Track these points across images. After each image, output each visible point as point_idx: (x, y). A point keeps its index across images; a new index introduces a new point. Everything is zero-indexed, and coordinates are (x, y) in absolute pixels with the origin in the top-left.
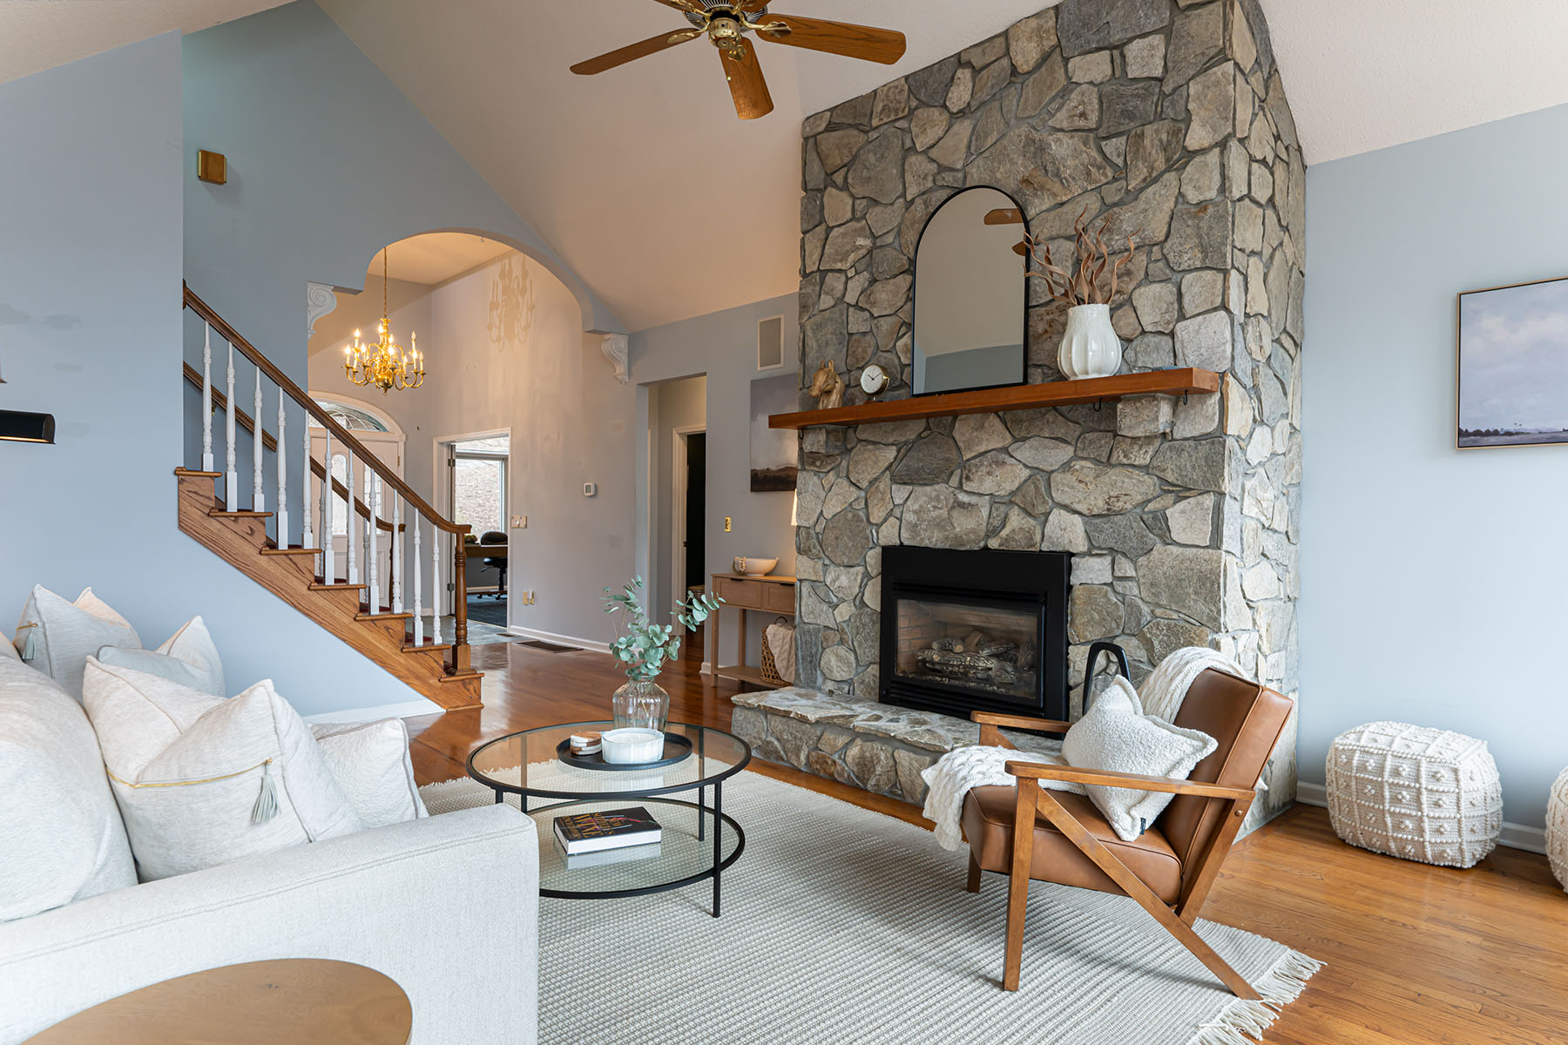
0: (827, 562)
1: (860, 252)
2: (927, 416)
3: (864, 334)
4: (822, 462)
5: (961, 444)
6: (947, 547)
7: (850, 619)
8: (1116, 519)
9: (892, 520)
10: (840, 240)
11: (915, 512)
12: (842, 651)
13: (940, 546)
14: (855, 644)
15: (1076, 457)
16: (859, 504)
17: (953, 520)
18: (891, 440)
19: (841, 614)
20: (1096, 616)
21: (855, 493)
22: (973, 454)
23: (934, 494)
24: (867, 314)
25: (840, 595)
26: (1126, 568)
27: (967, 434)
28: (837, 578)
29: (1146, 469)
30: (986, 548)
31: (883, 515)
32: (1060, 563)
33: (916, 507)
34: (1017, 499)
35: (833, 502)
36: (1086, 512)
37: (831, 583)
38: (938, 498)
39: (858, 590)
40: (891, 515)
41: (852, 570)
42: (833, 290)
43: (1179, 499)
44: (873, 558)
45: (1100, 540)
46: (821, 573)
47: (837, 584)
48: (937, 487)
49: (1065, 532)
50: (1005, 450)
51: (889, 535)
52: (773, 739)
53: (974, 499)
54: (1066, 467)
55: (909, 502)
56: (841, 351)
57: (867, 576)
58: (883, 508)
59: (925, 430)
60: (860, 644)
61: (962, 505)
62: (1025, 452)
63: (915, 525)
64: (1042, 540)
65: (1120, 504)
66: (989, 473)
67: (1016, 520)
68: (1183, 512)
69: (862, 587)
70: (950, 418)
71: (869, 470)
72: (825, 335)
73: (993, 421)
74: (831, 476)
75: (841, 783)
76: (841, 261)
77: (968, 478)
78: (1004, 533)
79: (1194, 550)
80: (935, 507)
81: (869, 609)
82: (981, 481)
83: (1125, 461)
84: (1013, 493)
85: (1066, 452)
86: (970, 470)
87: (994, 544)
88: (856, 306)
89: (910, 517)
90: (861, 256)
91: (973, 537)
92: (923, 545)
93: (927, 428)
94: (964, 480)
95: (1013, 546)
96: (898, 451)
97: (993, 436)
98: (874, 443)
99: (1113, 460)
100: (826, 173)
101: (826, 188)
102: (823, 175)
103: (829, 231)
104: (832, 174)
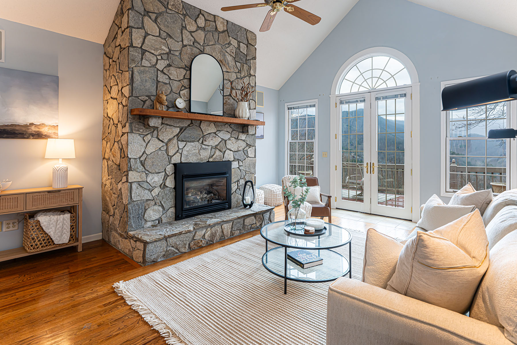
0: (147, 172)
1: (163, 51)
2: (192, 120)
3: (166, 84)
4: (143, 131)
5: (203, 130)
6: (198, 162)
7: (159, 194)
8: (239, 152)
9: (178, 154)
10: (153, 41)
11: (187, 151)
12: (156, 207)
13: (195, 162)
14: (162, 203)
15: (231, 137)
16: (164, 148)
17: (201, 154)
18: (178, 126)
19: (155, 193)
20: (236, 176)
21: (162, 144)
22: (207, 133)
23: (194, 145)
24: (167, 77)
25: (153, 185)
26: (241, 164)
27: (205, 127)
28: (153, 178)
29: (244, 141)
30: (208, 161)
31: (174, 152)
32: (228, 163)
33: (188, 149)
34: (218, 147)
35: (151, 147)
36: (233, 151)
37: (150, 181)
38: (195, 146)
39: (162, 181)
40: (178, 152)
41: (160, 174)
42: (150, 60)
43: (249, 147)
44: (170, 169)
45: (236, 157)
46: (145, 178)
47: (153, 181)
48: (195, 143)
49: (229, 156)
50: (215, 133)
51: (176, 159)
52: (171, 248)
53: (207, 147)
54: (229, 139)
55: (185, 148)
56: (153, 86)
57: (166, 176)
58: (174, 150)
59: (191, 124)
60: (165, 202)
61: (204, 149)
62: (221, 134)
63: (187, 156)
64: (223, 158)
65: (240, 149)
66: (212, 139)
67: (218, 153)
68: (250, 150)
69: (165, 179)
70: (199, 122)
71: (169, 135)
72: (146, 77)
73: (212, 124)
74: (149, 136)
75: (204, 247)
76: (154, 50)
77: (205, 141)
78: (214, 157)
79: (252, 158)
80: (194, 149)
81: (168, 188)
82: (209, 142)
83: (241, 139)
84: (217, 145)
85: (229, 136)
86: (206, 138)
87: (211, 160)
88: (162, 71)
89: (185, 153)
90: (163, 53)
91: (205, 158)
92: (190, 162)
93: (192, 123)
94: (204, 141)
95: (217, 160)
96: (181, 130)
97: (212, 129)
98: (170, 125)
99: (239, 138)
100: (145, 9)
101: (144, 15)
102: (143, 9)
103: (147, 34)
104: (148, 12)
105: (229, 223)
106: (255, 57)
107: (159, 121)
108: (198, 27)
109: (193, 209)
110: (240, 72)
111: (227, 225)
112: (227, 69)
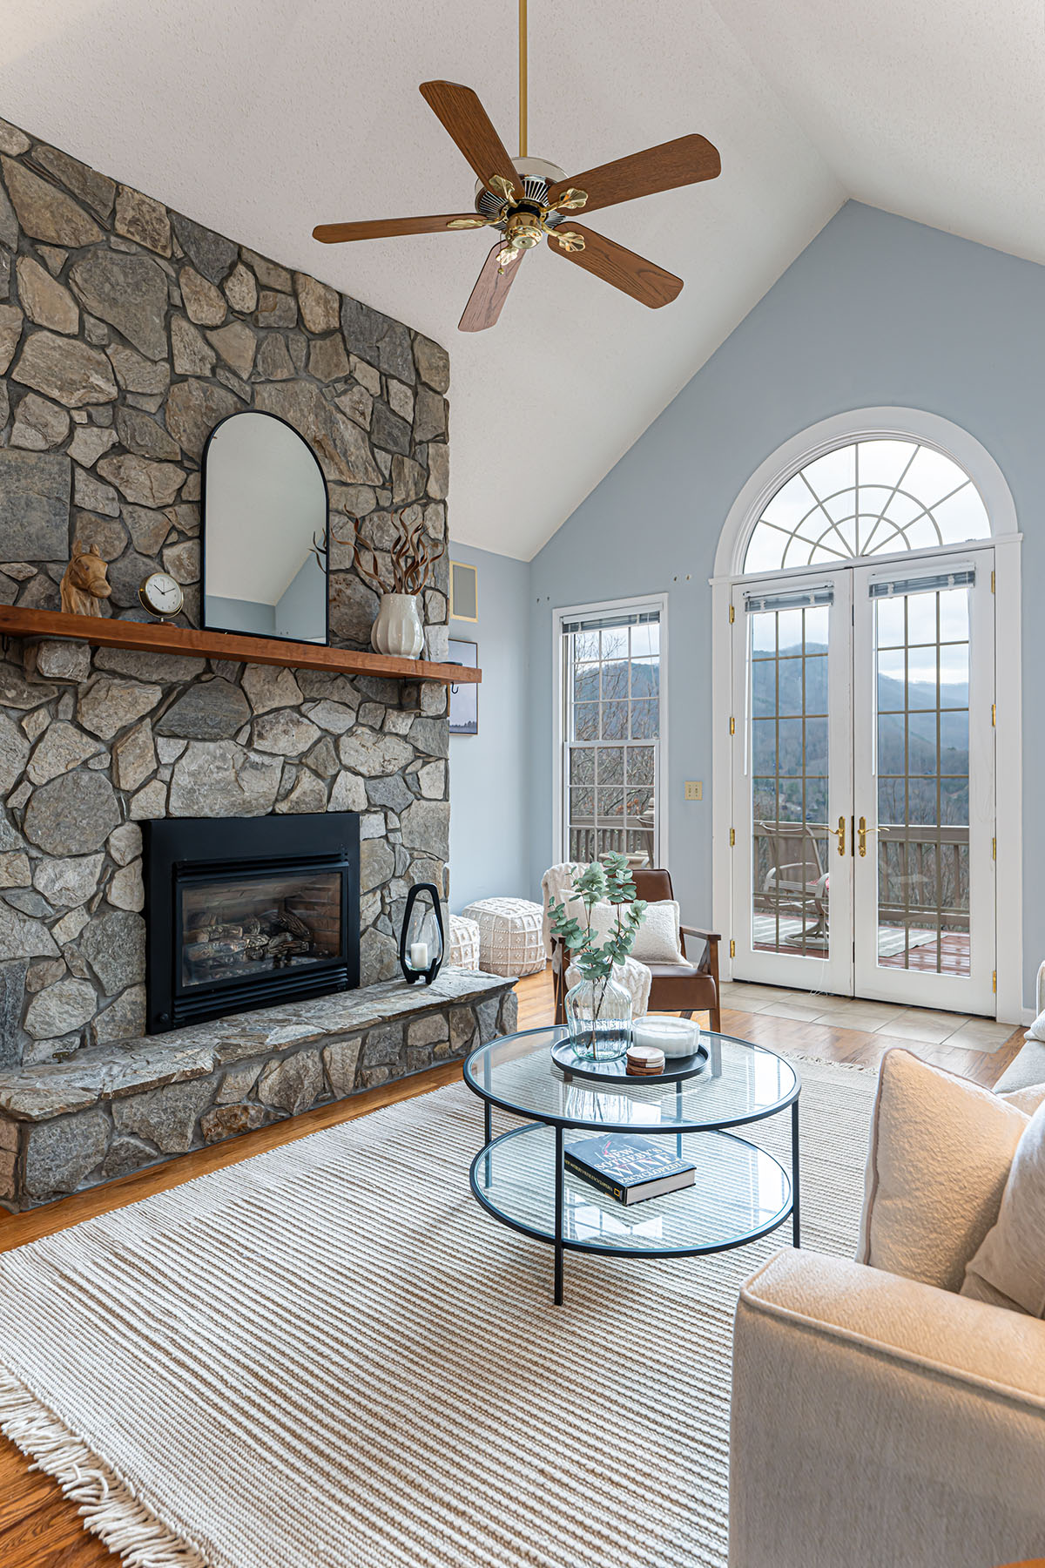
0: (34, 853)
1: (96, 395)
2: (208, 656)
3: (105, 517)
4: (20, 694)
5: (251, 696)
6: (232, 814)
7: (81, 935)
8: (387, 779)
9: (156, 784)
10: (57, 355)
11: (192, 774)
12: (71, 986)
13: (223, 814)
14: (96, 968)
15: (358, 723)
16: (101, 762)
17: (243, 784)
18: (155, 678)
19: (67, 931)
20: (376, 866)
21: (93, 747)
22: (267, 709)
23: (218, 752)
24: (112, 493)
25: (59, 903)
26: (394, 822)
27: (258, 686)
28: (59, 876)
29: (405, 738)
30: (273, 813)
31: (141, 778)
32: (350, 820)
33: (194, 767)
34: (310, 761)
35: (50, 758)
36: (367, 774)
37: (46, 886)
38: (223, 756)
39: (95, 888)
40: (155, 778)
41: (85, 860)
42: (46, 426)
43: (425, 764)
44: (125, 841)
45: (378, 799)
46: (29, 873)
47: (57, 887)
48: (223, 744)
49: (350, 793)
50: (297, 709)
51: (149, 804)
52: (126, 1139)
53: (267, 760)
54: (350, 732)
55: (183, 761)
56: (57, 527)
57: (111, 867)
58: (140, 769)
59: (205, 672)
60: (105, 966)
61: (255, 766)
62: (319, 714)
63: (191, 791)
64: (329, 801)
65: (391, 767)
66: (285, 732)
67: (308, 782)
68: (428, 773)
69: (105, 880)
70: (238, 664)
71: (121, 713)
72: (26, 489)
73: (287, 677)
74: (42, 717)
75: (257, 1130)
76: (61, 389)
77: (261, 736)
78: (293, 796)
79: (435, 803)
80: (218, 768)
81: (120, 913)
82: (276, 740)
83: (394, 731)
84: (304, 754)
85: (348, 719)
86: (263, 727)
87: (283, 807)
88: (92, 470)
89: (182, 780)
90: (95, 400)
91: (262, 801)
92: (202, 815)
93: (208, 670)
94: (255, 738)
95: (304, 809)
96: (166, 695)
97: (286, 693)
98: (123, 677)
99: (386, 729)
100: (21, 229)
101: (20, 253)
102: (15, 230)
103: (30, 326)
104: (35, 241)
105: (350, 1040)
106: (443, 434)
107: (81, 657)
108: (231, 309)
109: (217, 991)
110: (389, 484)
111: (343, 1049)
112: (341, 472)
